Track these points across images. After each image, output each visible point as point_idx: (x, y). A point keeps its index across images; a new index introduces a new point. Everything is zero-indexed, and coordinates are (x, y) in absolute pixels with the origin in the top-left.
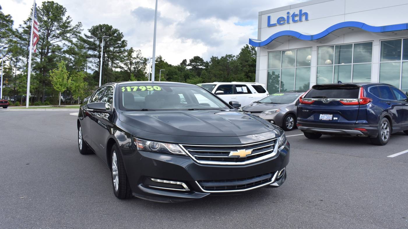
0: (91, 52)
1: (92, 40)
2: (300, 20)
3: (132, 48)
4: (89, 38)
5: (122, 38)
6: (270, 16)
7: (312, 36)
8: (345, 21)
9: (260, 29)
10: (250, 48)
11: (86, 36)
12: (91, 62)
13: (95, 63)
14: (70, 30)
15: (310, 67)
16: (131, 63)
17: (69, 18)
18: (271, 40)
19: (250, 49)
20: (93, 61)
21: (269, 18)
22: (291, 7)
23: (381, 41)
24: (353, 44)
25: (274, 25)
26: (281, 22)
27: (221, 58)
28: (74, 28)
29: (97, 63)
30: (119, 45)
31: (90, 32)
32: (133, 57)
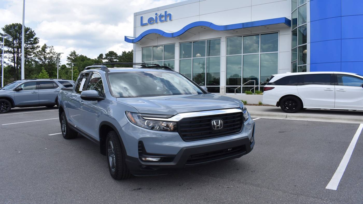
0: (6, 49)
2: (166, 20)
3: (45, 44)
5: (34, 36)
6: (142, 17)
7: (172, 34)
8: (200, 21)
9: (135, 27)
12: (5, 57)
13: (9, 58)
15: (174, 60)
16: (45, 58)
18: (142, 37)
20: (8, 56)
21: (142, 18)
22: (158, 9)
23: (226, 38)
24: (206, 40)
25: (146, 24)
26: (152, 22)
29: (11, 58)
30: (31, 42)
31: (3, 30)
32: (47, 52)
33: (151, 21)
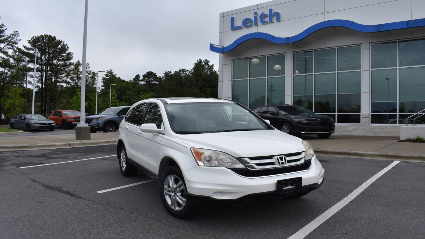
0: (31, 66)
1: (32, 52)
2: (271, 21)
3: (79, 61)
4: (29, 50)
5: (67, 50)
6: (234, 17)
7: (288, 38)
8: (326, 20)
9: (222, 32)
10: (203, 62)
11: (25, 47)
12: (31, 76)
13: (36, 77)
14: (5, 40)
15: (284, 76)
16: (78, 78)
17: (3, 27)
18: (237, 45)
19: (203, 64)
20: (34, 75)
21: (233, 19)
22: (258, 6)
23: (371, 44)
24: (337, 48)
25: (239, 28)
26: (248, 25)
27: (175, 73)
28: (9, 38)
29: (38, 77)
30: (63, 58)
31: (29, 43)
32: (80, 70)
33: (246, 24)
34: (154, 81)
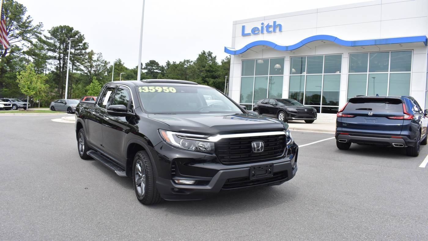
0: (50, 54)
1: (52, 41)
3: (92, 50)
4: (49, 39)
5: (83, 40)
10: (206, 54)
11: (45, 36)
12: (51, 64)
13: (55, 65)
14: (31, 30)
16: (92, 66)
17: (30, 18)
19: (207, 55)
20: (53, 63)
27: (179, 63)
28: (35, 28)
29: (57, 65)
30: (80, 48)
31: (50, 33)
32: (94, 59)
34: (156, 69)
